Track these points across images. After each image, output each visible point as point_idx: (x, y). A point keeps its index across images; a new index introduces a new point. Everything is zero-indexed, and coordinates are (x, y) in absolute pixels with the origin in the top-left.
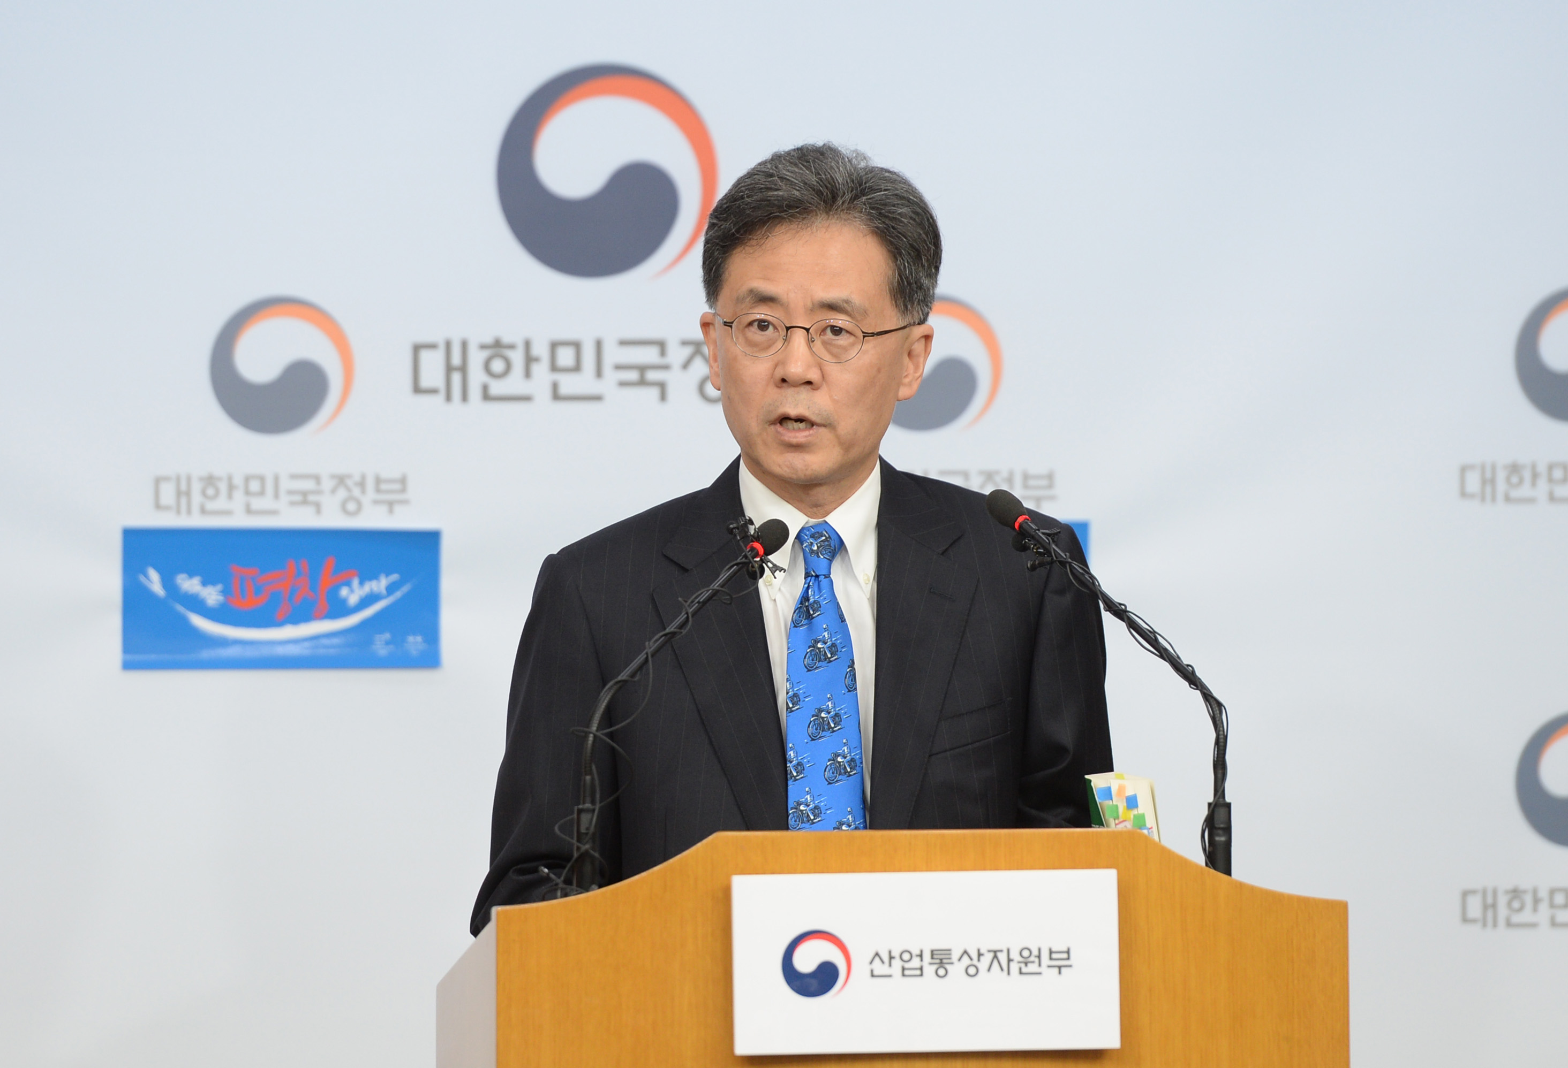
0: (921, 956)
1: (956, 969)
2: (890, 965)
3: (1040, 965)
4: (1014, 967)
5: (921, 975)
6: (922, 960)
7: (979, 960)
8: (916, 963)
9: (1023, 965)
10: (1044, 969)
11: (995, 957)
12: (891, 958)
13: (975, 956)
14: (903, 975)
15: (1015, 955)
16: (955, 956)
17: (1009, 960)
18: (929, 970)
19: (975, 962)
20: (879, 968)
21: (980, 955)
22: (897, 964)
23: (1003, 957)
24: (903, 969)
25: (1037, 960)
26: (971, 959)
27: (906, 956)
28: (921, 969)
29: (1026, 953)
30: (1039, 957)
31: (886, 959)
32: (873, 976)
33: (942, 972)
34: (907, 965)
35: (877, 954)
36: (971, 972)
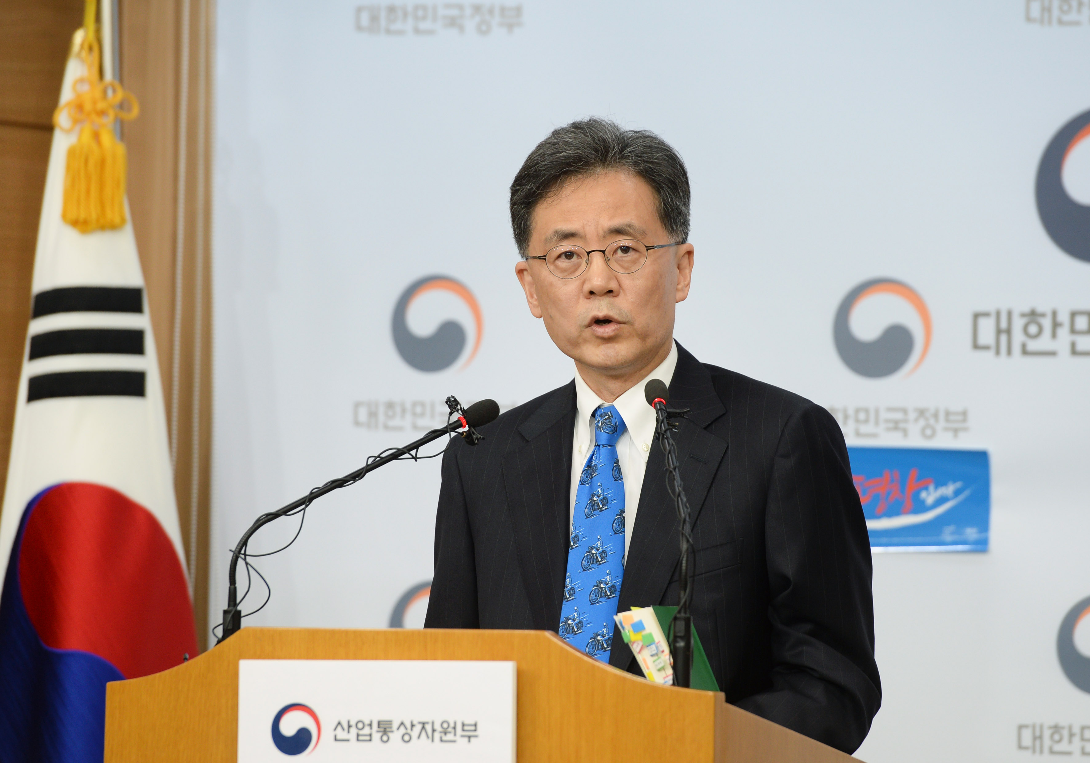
0: (370, 725)
1: (396, 736)
2: (349, 732)
3: (455, 735)
4: (437, 735)
5: (370, 740)
6: (371, 729)
7: (412, 730)
8: (367, 731)
9: (443, 735)
10: (458, 738)
11: (423, 728)
12: (349, 726)
13: (409, 726)
14: (358, 740)
15: (437, 727)
16: (395, 725)
17: (434, 731)
18: (376, 736)
19: (409, 731)
20: (341, 734)
21: (413, 726)
22: (354, 731)
23: (429, 728)
24: (358, 735)
25: (453, 731)
26: (406, 729)
27: (360, 725)
28: (370, 735)
29: (445, 725)
30: (454, 728)
31: (346, 726)
32: (336, 740)
33: (385, 738)
34: (361, 732)
35: (339, 723)
36: (406, 739)
